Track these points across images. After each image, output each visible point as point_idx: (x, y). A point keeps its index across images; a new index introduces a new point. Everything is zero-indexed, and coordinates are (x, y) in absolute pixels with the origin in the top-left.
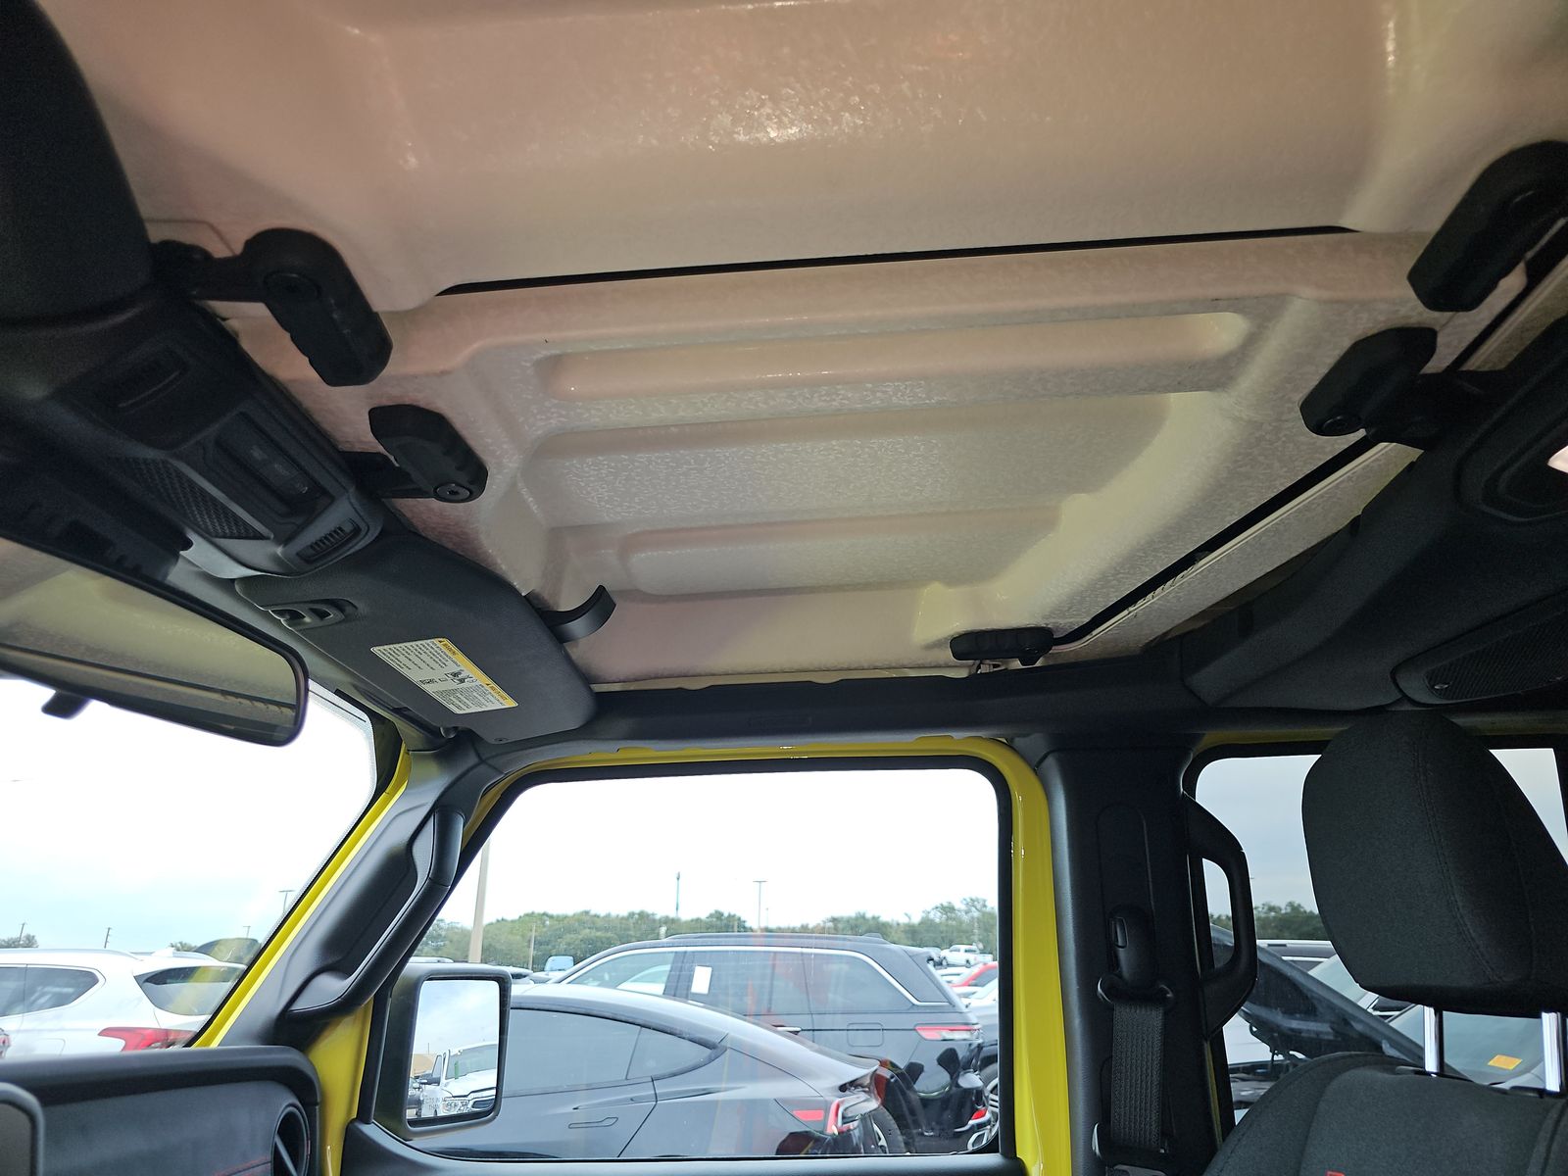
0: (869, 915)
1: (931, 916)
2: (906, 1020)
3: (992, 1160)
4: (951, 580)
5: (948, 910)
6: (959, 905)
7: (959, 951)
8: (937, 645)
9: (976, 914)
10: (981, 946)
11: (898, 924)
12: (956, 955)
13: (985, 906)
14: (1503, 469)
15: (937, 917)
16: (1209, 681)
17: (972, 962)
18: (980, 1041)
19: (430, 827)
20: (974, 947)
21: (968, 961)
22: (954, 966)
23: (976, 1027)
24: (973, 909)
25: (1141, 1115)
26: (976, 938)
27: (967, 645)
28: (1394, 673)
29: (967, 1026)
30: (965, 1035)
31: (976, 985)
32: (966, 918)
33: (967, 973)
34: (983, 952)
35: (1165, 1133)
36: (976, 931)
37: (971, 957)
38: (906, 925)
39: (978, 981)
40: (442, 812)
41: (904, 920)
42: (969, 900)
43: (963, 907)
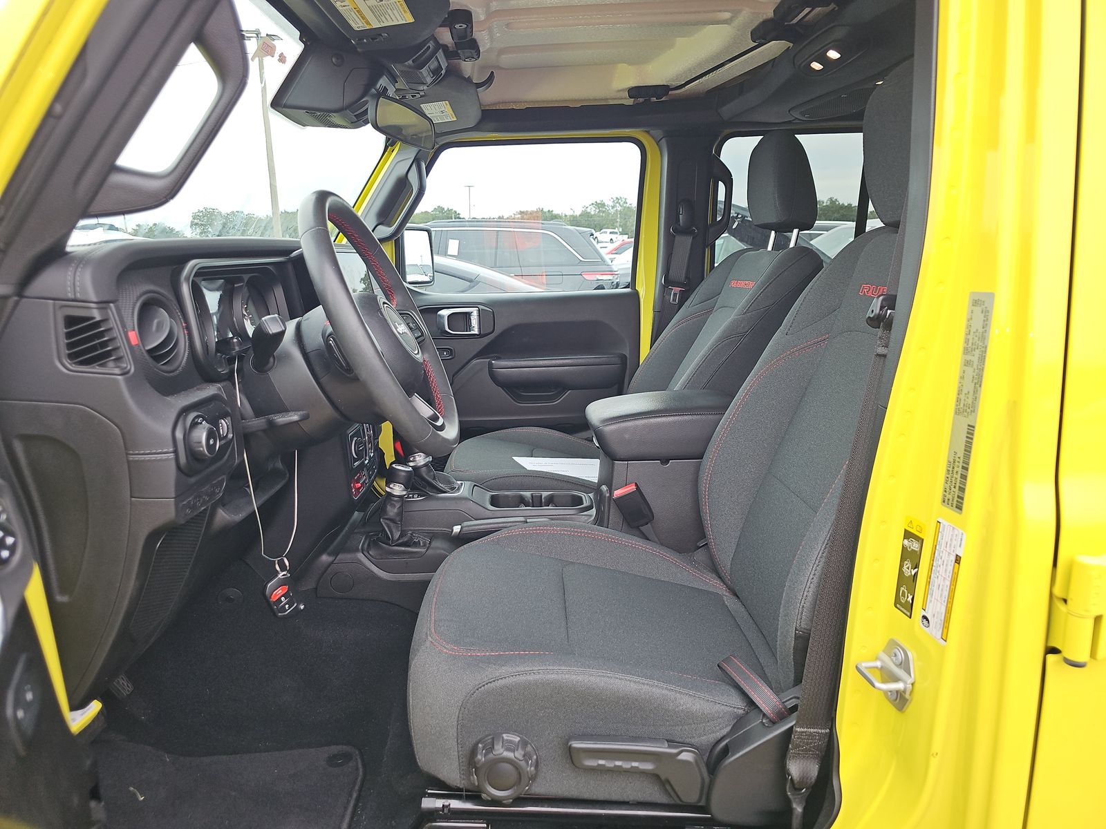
0: (546, 210)
1: (588, 210)
2: (578, 270)
3: (628, 290)
4: (630, 63)
5: (600, 205)
6: (609, 203)
7: (606, 232)
8: (623, 90)
9: (619, 208)
10: (621, 230)
11: (566, 216)
12: (604, 236)
13: (626, 203)
14: (802, 63)
15: (592, 211)
16: (728, 111)
17: (614, 240)
18: (617, 281)
19: (414, 166)
20: (616, 230)
21: (611, 239)
22: (602, 242)
23: (616, 273)
24: (618, 205)
25: (679, 272)
26: (618, 224)
27: (635, 92)
28: (789, 111)
29: (612, 272)
30: (610, 277)
31: (616, 254)
32: (612, 211)
33: (611, 247)
34: (621, 234)
35: (686, 277)
36: (618, 220)
37: (613, 236)
38: (570, 216)
39: (618, 251)
40: (417, 161)
41: (569, 213)
42: (615, 199)
43: (611, 204)
